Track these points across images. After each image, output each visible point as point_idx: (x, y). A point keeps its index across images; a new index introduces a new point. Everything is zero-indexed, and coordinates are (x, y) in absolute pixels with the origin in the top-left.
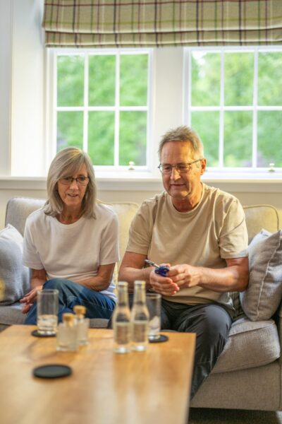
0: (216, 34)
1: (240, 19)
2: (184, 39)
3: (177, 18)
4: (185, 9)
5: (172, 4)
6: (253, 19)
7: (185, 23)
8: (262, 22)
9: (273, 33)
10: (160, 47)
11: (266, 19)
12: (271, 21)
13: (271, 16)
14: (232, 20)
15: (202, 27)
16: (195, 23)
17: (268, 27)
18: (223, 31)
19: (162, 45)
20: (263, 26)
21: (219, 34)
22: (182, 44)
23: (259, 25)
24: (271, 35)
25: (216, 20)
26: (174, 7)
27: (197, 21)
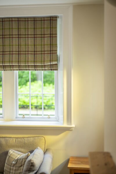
0: (26, 67)
1: (34, 61)
2: (14, 68)
3: (11, 60)
4: (14, 57)
5: (9, 55)
6: (39, 61)
7: (14, 62)
8: (42, 62)
9: (47, 66)
10: (5, 71)
11: (44, 61)
12: (46, 62)
13: (46, 60)
14: (31, 61)
15: (20, 64)
16: (18, 62)
17: (45, 64)
18: (29, 66)
19: (6, 70)
20: (43, 64)
21: (27, 67)
22: (14, 70)
23: (41, 64)
24: (46, 67)
25: (25, 61)
26: (10, 56)
27: (18, 61)
